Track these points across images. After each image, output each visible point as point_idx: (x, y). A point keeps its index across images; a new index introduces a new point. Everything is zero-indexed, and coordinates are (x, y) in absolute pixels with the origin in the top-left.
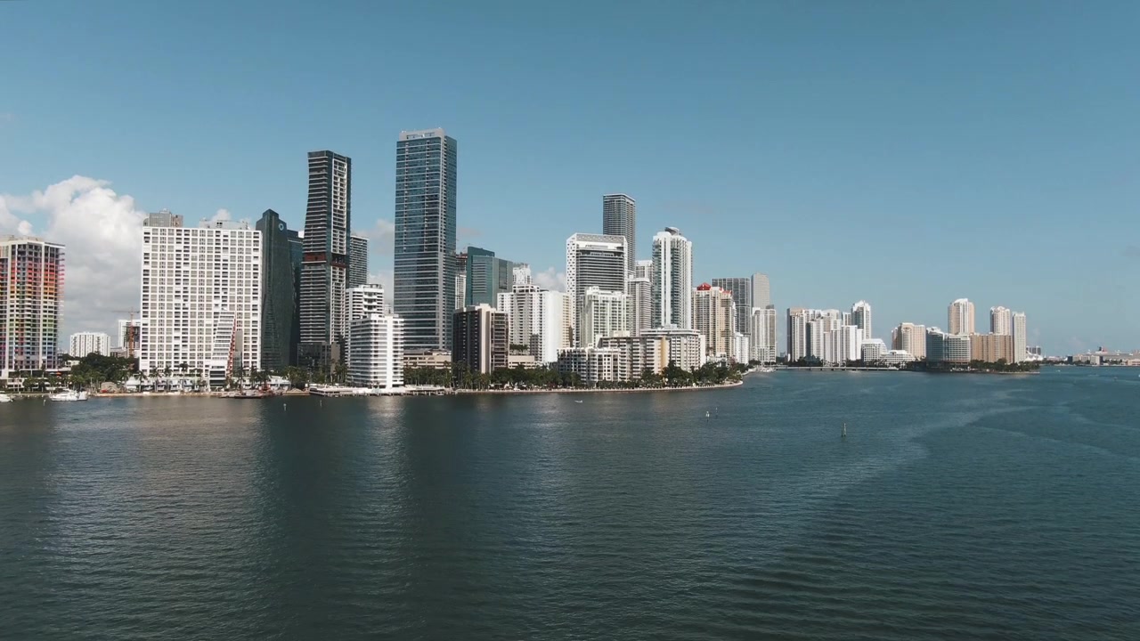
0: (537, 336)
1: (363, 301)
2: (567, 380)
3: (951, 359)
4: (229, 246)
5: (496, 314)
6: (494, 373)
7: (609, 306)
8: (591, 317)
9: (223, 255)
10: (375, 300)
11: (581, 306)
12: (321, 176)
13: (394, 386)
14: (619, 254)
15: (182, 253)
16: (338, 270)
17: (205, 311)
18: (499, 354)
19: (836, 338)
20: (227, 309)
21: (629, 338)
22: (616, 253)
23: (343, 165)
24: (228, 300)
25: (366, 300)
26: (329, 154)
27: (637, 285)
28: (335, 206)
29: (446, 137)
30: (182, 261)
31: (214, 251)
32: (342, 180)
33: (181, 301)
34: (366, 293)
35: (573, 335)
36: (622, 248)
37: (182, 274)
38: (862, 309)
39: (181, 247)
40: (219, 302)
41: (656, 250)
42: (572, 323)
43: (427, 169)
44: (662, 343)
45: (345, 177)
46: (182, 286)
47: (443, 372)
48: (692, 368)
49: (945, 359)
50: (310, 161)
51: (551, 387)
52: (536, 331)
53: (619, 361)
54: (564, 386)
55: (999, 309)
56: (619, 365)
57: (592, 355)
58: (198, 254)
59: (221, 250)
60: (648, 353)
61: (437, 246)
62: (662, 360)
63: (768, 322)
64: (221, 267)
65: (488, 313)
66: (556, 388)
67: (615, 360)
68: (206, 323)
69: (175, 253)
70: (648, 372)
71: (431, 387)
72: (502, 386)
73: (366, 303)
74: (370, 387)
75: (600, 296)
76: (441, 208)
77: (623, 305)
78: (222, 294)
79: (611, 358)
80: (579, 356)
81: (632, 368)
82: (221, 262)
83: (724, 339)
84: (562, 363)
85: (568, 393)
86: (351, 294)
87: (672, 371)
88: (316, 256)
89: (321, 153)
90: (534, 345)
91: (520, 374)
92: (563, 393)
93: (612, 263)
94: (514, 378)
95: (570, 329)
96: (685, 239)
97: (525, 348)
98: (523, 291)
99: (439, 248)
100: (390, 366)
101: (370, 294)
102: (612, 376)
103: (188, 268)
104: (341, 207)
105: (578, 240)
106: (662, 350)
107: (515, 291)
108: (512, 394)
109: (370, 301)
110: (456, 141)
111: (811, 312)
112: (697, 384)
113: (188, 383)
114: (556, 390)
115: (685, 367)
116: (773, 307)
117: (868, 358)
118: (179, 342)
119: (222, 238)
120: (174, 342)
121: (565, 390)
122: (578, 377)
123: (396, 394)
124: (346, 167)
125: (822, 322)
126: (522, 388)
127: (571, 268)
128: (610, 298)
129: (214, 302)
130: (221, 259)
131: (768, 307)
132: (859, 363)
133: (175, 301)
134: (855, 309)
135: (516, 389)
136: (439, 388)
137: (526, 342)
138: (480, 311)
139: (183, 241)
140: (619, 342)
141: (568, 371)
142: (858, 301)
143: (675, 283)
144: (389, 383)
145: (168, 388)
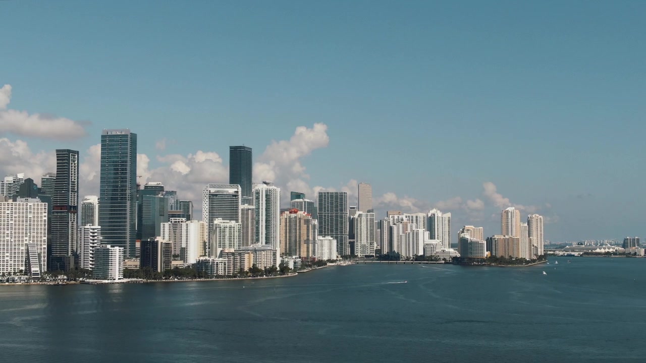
0: (185, 248)
1: (90, 233)
2: (201, 275)
3: (473, 256)
4: (32, 211)
5: (166, 243)
6: (165, 272)
7: (227, 230)
8: (216, 237)
9: (29, 216)
10: (96, 232)
11: (212, 229)
12: (64, 163)
13: (119, 279)
14: (235, 196)
15: (10, 215)
16: (73, 214)
17: (21, 243)
18: (167, 263)
19: (409, 237)
20: (31, 242)
21: (233, 253)
22: (233, 195)
23: (75, 156)
24: (32, 237)
25: (91, 232)
26: (69, 151)
27: (250, 211)
28: (72, 179)
29: (131, 133)
30: (10, 219)
31: (25, 213)
32: (75, 164)
33: (9, 238)
34: (91, 229)
35: (207, 247)
36: (237, 192)
37: (10, 225)
38: (434, 215)
39: (9, 212)
40: (27, 238)
41: (257, 195)
42: (206, 239)
43: (120, 153)
44: (249, 255)
45: (76, 162)
46: (10, 231)
47: (137, 271)
48: (265, 267)
49: (470, 256)
50: (57, 154)
51: (192, 278)
52: (184, 246)
53: (227, 265)
54: (199, 278)
55: (534, 216)
56: (227, 267)
57: (213, 262)
58: (17, 215)
59: (28, 213)
60: (242, 261)
61: (126, 197)
62: (249, 264)
63: (369, 223)
64: (28, 221)
65: (162, 243)
66: (195, 278)
67: (225, 264)
68: (21, 249)
69: (6, 215)
70: (242, 270)
71: (135, 279)
72: (169, 278)
73: (91, 234)
74: (109, 280)
75: (222, 224)
76: (128, 176)
77: (236, 229)
78: (29, 235)
79: (223, 264)
80: (207, 262)
81: (234, 268)
82: (28, 219)
83: (306, 245)
84: (198, 266)
85: (201, 281)
86: (83, 230)
87: (254, 270)
88: (61, 207)
89: (64, 151)
90: (183, 254)
91: (177, 272)
92: (199, 281)
93: (232, 202)
94: (175, 274)
95: (205, 243)
96: (275, 188)
97: (177, 256)
98: (176, 222)
99: (127, 199)
100: (117, 270)
101: (94, 229)
102: (223, 272)
103: (13, 222)
104: (74, 179)
105: (210, 188)
106: (249, 258)
107: (171, 222)
108: (174, 282)
109: (93, 233)
110: (136, 134)
111: (396, 217)
112: (266, 276)
113: (22, 278)
114: (195, 280)
115: (261, 267)
116: (372, 211)
117: (428, 254)
118: (8, 258)
119: (28, 207)
120: (6, 258)
121: (200, 280)
122: (206, 273)
123: (121, 283)
124: (76, 156)
125: (401, 225)
126: (179, 279)
127: (205, 205)
128: (228, 225)
129: (25, 238)
130: (28, 217)
131: (369, 211)
132: (422, 258)
133: (6, 238)
134: (429, 215)
135: (176, 280)
136: (140, 280)
137: (178, 252)
138: (157, 241)
139: (10, 209)
140: (228, 255)
141: (201, 270)
142: (432, 209)
143: (268, 215)
144: (117, 278)
145: (13, 281)
